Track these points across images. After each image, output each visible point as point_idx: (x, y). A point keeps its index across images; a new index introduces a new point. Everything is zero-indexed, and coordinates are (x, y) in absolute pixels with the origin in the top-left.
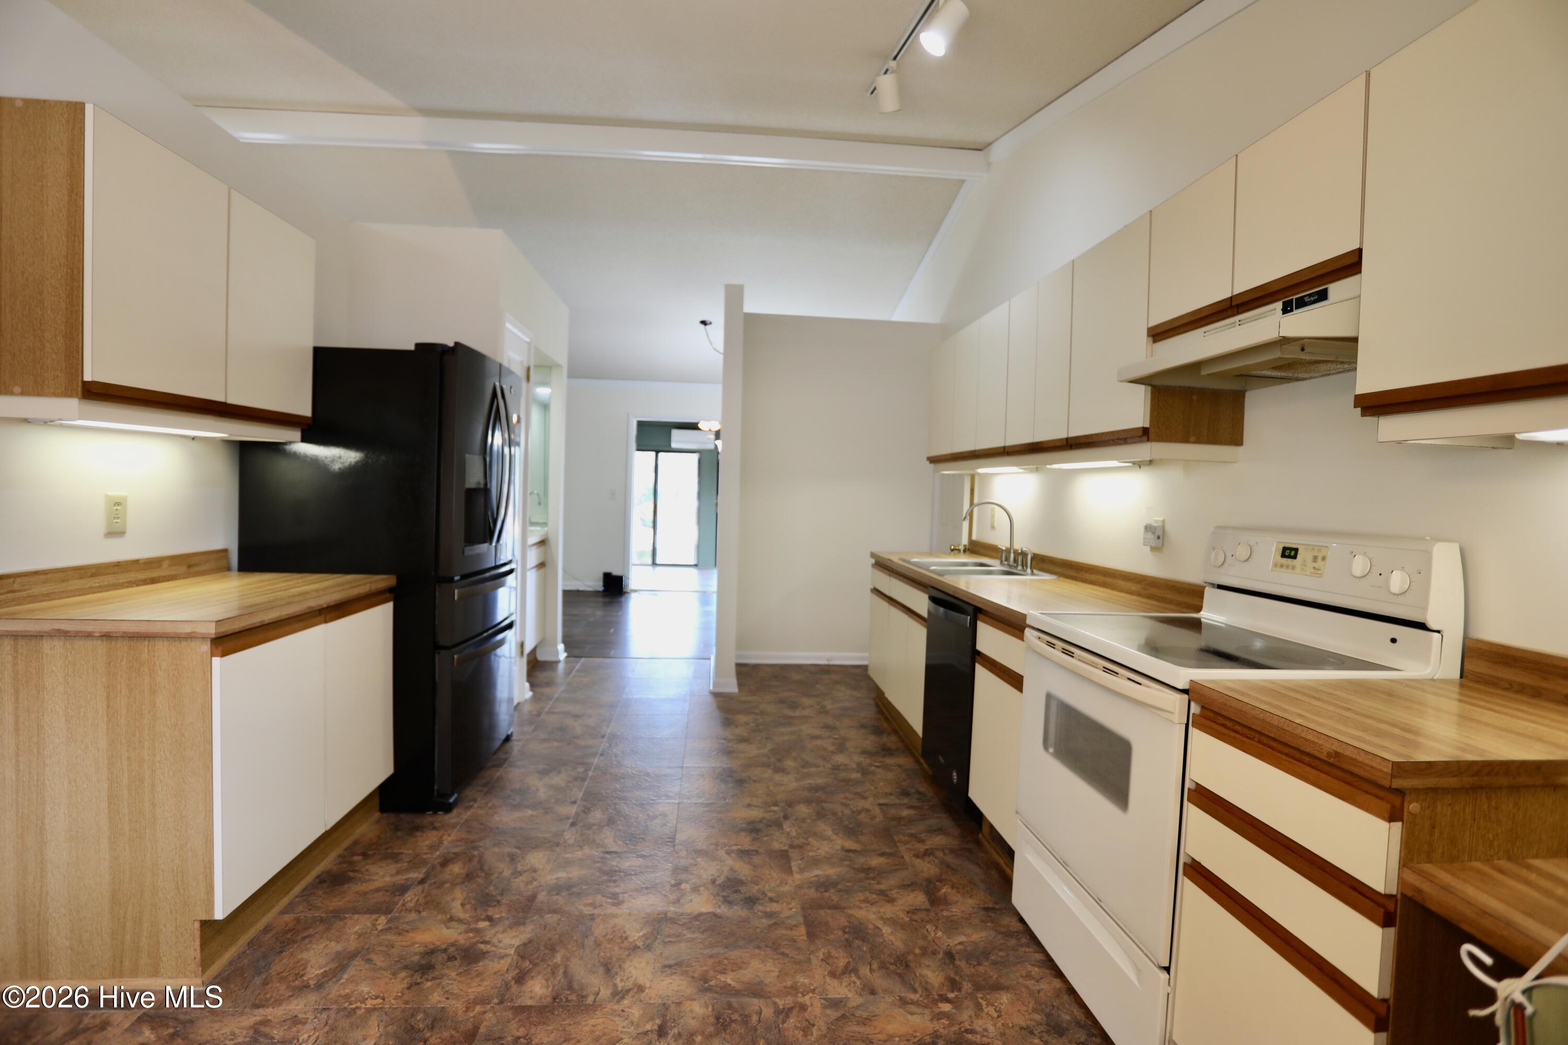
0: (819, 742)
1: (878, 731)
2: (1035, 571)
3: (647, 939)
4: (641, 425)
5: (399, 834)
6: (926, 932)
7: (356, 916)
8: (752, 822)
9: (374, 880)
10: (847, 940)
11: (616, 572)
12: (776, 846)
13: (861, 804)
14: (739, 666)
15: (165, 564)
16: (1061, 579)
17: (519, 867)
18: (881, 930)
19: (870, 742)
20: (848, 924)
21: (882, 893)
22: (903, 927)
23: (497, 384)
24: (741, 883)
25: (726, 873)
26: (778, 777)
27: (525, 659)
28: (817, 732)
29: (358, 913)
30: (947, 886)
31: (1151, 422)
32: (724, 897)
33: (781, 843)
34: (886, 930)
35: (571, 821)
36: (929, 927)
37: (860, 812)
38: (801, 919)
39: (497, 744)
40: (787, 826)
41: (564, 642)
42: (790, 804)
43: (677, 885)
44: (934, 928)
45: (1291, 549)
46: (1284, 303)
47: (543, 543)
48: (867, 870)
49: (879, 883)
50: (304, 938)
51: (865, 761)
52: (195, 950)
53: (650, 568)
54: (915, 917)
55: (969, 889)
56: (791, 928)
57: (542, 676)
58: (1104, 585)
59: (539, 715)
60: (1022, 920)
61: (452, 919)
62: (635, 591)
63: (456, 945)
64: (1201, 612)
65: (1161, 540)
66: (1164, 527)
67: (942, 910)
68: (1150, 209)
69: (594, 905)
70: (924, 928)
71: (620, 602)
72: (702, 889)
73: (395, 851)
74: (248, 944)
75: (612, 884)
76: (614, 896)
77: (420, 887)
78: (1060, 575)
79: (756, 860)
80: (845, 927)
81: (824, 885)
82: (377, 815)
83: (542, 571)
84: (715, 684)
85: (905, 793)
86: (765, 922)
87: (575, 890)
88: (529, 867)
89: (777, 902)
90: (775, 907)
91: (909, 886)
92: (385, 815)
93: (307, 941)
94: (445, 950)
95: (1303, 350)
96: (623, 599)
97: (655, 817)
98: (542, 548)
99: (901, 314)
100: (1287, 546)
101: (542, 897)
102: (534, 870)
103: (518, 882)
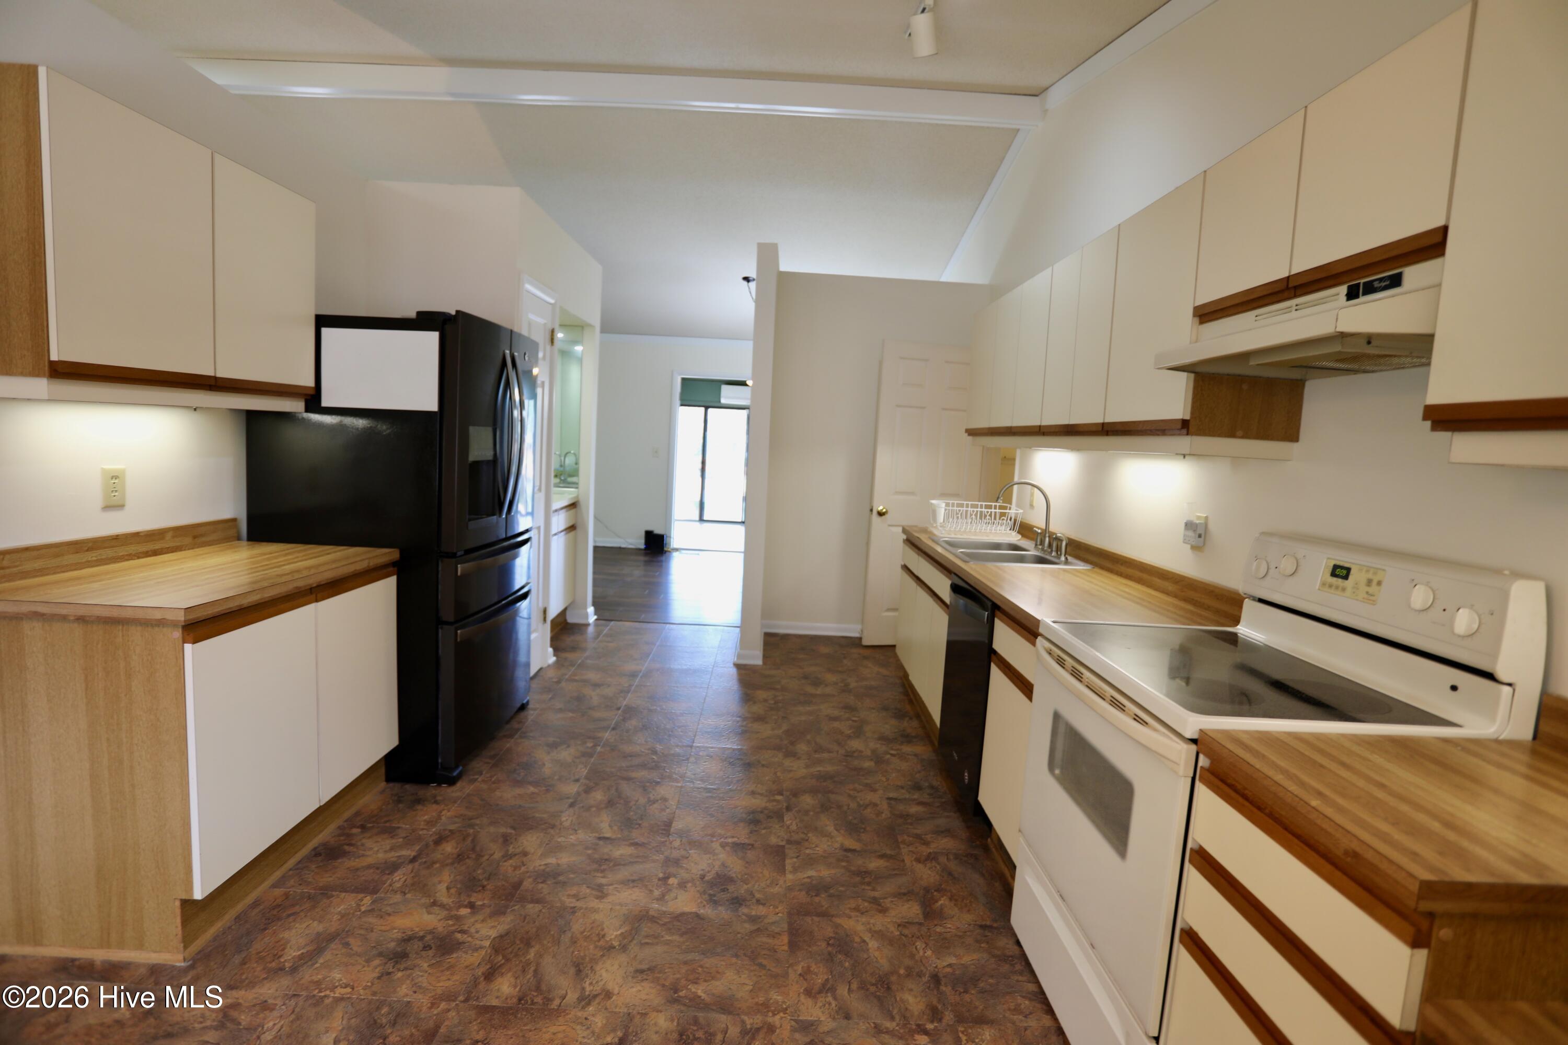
0: (836, 724)
1: (900, 715)
2: (1069, 558)
3: (624, 938)
4: (684, 380)
5: (401, 806)
6: (914, 949)
7: (343, 895)
8: (753, 812)
9: (367, 856)
10: (830, 954)
11: (658, 530)
12: (773, 840)
13: (869, 797)
14: (767, 635)
15: (169, 536)
16: (1097, 570)
17: (511, 850)
18: (867, 944)
19: (889, 726)
20: (833, 935)
21: (875, 901)
22: (891, 942)
23: (508, 352)
24: (731, 880)
25: (717, 868)
26: (788, 762)
27: (548, 625)
28: (836, 713)
29: (346, 891)
30: (945, 897)
31: (1192, 413)
32: (710, 895)
33: (779, 837)
34: (873, 944)
35: (571, 800)
36: (919, 944)
37: (866, 806)
38: (785, 926)
39: (512, 711)
40: (788, 819)
41: (594, 604)
42: (795, 794)
43: (665, 879)
44: (924, 946)
45: (1342, 568)
46: (1349, 287)
47: (573, 506)
48: (863, 873)
49: (874, 890)
50: (289, 916)
51: (881, 748)
52: (177, 927)
53: (698, 523)
54: (906, 932)
55: (968, 901)
56: (774, 936)
57: (569, 640)
58: (1139, 581)
59: (559, 682)
60: (1018, 943)
61: (434, 904)
62: (677, 550)
63: (434, 933)
64: (1238, 627)
65: (1202, 539)
66: (1206, 525)
67: (936, 925)
68: (1205, 169)
69: (577, 897)
70: (914, 944)
71: (661, 561)
72: (690, 885)
73: (394, 825)
74: (236, 918)
75: (599, 875)
76: (600, 888)
77: (410, 867)
78: (1094, 564)
79: (750, 855)
80: (830, 938)
81: (815, 888)
82: (383, 784)
83: (573, 533)
84: (740, 655)
85: (917, 787)
86: (748, 927)
87: (561, 878)
88: (521, 849)
89: (764, 904)
90: (761, 910)
91: (904, 894)
92: (391, 785)
93: (291, 919)
94: (421, 938)
95: (1369, 343)
96: (663, 558)
97: (655, 802)
98: (573, 511)
99: (952, 274)
100: (1338, 563)
101: (527, 884)
102: (525, 854)
103: (507, 866)
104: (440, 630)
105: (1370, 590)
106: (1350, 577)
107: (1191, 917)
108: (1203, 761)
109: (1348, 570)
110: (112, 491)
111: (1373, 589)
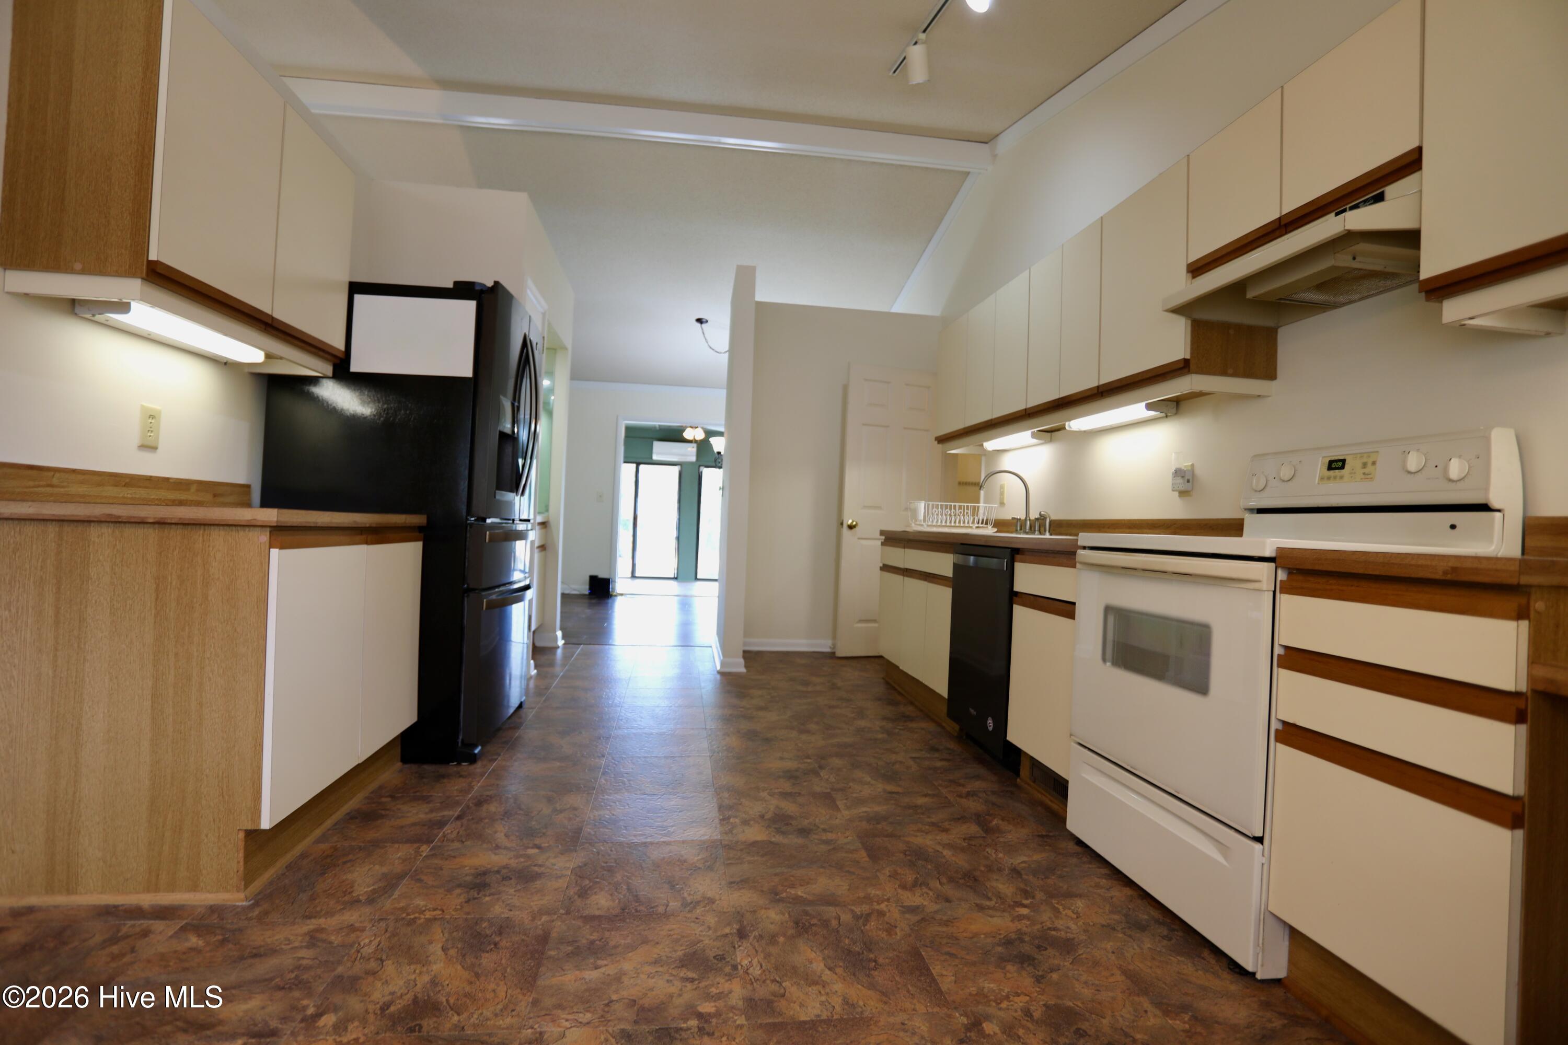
0: (837, 711)
1: (892, 703)
3: (706, 861)
5: (425, 780)
6: (987, 854)
7: (396, 846)
8: (789, 771)
9: (408, 817)
10: (910, 861)
11: (602, 574)
12: (818, 789)
13: (893, 757)
14: (745, 652)
15: (194, 488)
17: (558, 807)
18: (942, 853)
20: (907, 849)
21: (934, 825)
22: (963, 850)
23: (526, 335)
24: (791, 817)
25: (772, 810)
26: (804, 737)
27: (530, 637)
28: (833, 703)
29: (398, 842)
30: (997, 819)
31: (1192, 353)
32: (775, 828)
33: (821, 787)
34: (947, 853)
36: (988, 850)
37: (894, 764)
38: (859, 845)
40: (823, 773)
41: (561, 629)
42: (822, 758)
43: (726, 819)
44: (994, 851)
45: (1338, 461)
46: (1337, 213)
47: (545, 524)
48: (916, 807)
49: (929, 817)
50: (345, 863)
51: (887, 725)
52: (238, 862)
53: (630, 580)
54: (973, 843)
55: (1019, 821)
61: (497, 847)
62: (622, 595)
63: (508, 868)
65: (1190, 484)
66: (1193, 470)
67: (998, 837)
68: (1188, 154)
69: (643, 835)
70: (984, 851)
71: (607, 603)
72: (752, 823)
73: (425, 794)
74: (286, 867)
75: (658, 819)
76: (663, 828)
77: (459, 823)
79: (800, 800)
80: (906, 851)
81: (875, 819)
82: (399, 764)
83: (544, 553)
84: (722, 664)
85: (934, 749)
86: (823, 848)
87: (621, 824)
88: (569, 806)
89: (831, 832)
90: (830, 836)
91: (959, 819)
92: (406, 766)
93: (349, 865)
94: (498, 872)
95: (1354, 258)
96: (610, 601)
97: (689, 767)
98: (545, 530)
99: (902, 306)
100: (1333, 458)
101: (588, 829)
102: (575, 809)
103: (562, 818)
104: (466, 599)
105: (1366, 471)
106: (1346, 466)
108: (1282, 574)
109: (1344, 461)
110: (149, 431)
111: (1370, 468)
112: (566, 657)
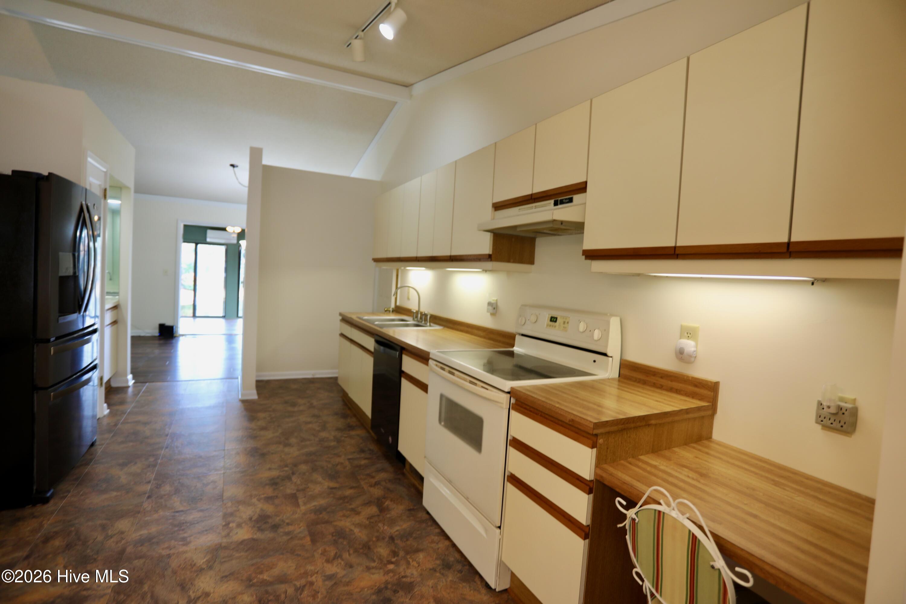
0: (310, 426)
1: (344, 416)
2: (432, 324)
3: (209, 562)
4: (185, 226)
6: (378, 528)
8: (273, 479)
10: (335, 540)
11: (168, 323)
12: (289, 491)
13: (338, 460)
14: (258, 381)
16: (446, 329)
19: (340, 423)
20: (335, 531)
21: (353, 510)
22: (366, 527)
23: (84, 203)
24: (269, 517)
25: (258, 512)
26: (287, 450)
27: (103, 389)
28: (309, 420)
30: (388, 501)
31: (493, 251)
33: (291, 489)
34: (356, 530)
35: (147, 495)
36: (380, 525)
37: (337, 465)
38: (306, 533)
39: (84, 449)
40: (294, 479)
41: (132, 373)
42: (295, 465)
43: (227, 525)
44: (382, 525)
45: (554, 318)
46: (555, 201)
47: (115, 307)
48: (343, 498)
49: (351, 504)
51: (338, 434)
53: (192, 319)
54: (372, 520)
55: (400, 500)
56: (301, 539)
57: (116, 398)
58: (467, 332)
59: (116, 425)
60: (428, 513)
62: (183, 335)
64: (514, 348)
65: (495, 310)
66: (497, 303)
67: (386, 514)
68: (495, 142)
69: (169, 548)
70: (377, 525)
71: (172, 343)
72: (243, 524)
75: (181, 532)
76: (184, 539)
78: (445, 326)
79: (277, 501)
80: (333, 533)
81: (319, 510)
83: (115, 326)
84: (242, 395)
85: (362, 451)
86: (285, 538)
87: (154, 540)
89: (291, 525)
90: (290, 528)
91: (367, 503)
95: (562, 224)
96: (174, 341)
97: (207, 484)
98: (115, 311)
99: (357, 173)
100: (553, 316)
101: (129, 549)
103: (111, 543)
104: (35, 394)
106: (557, 321)
107: (513, 469)
108: (513, 401)
109: (556, 318)
111: (566, 325)
112: (135, 394)
